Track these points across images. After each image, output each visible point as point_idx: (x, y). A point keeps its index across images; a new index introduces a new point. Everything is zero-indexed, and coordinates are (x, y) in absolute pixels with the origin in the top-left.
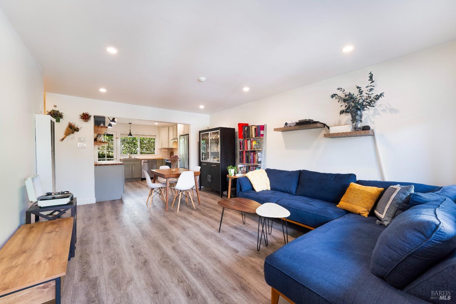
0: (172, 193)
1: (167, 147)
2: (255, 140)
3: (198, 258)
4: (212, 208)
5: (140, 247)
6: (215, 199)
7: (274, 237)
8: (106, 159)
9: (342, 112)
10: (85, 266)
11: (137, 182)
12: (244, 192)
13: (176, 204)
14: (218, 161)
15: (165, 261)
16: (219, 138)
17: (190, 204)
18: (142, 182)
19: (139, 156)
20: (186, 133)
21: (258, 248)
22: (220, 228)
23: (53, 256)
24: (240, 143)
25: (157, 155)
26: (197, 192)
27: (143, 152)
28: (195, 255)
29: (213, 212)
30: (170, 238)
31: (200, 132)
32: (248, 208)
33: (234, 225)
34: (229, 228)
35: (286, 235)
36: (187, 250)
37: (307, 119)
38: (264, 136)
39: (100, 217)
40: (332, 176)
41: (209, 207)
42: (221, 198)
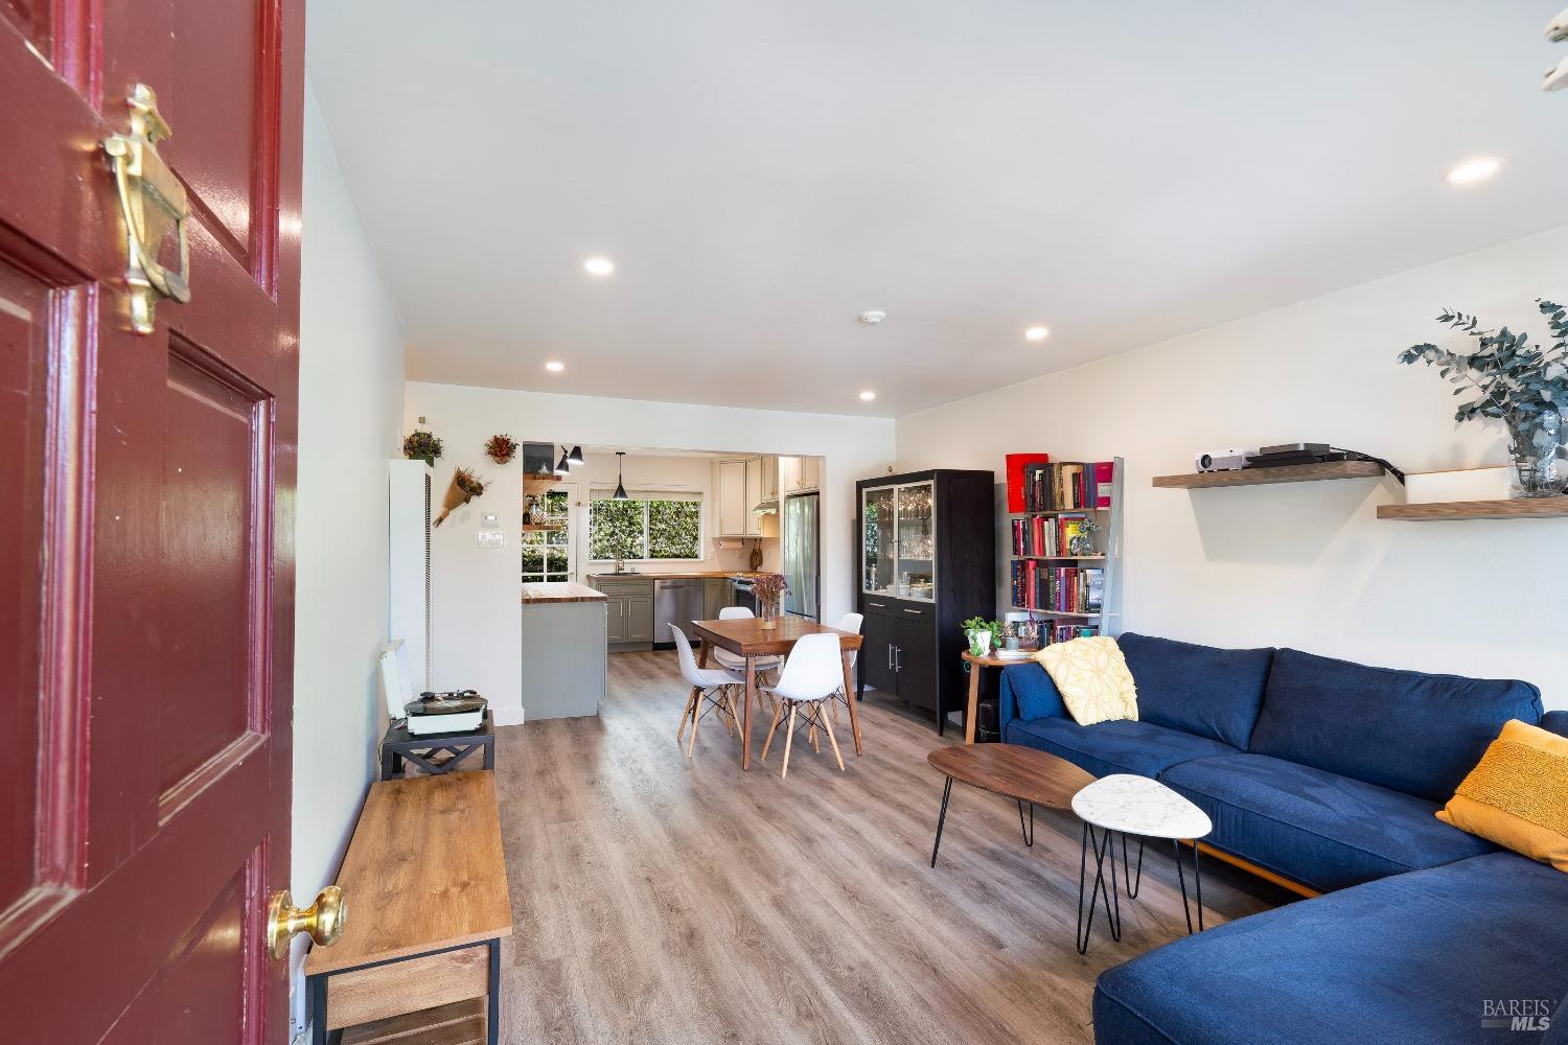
0: (761, 705)
1: (738, 531)
2: (1073, 519)
3: (859, 946)
4: (906, 772)
5: (671, 883)
6: (917, 738)
7: (1149, 912)
8: (545, 574)
9: (1466, 413)
10: (523, 922)
11: (641, 656)
12: (1030, 722)
13: (776, 748)
14: (929, 594)
15: (753, 940)
16: (930, 508)
17: (824, 749)
18: (656, 655)
19: (648, 567)
20: (809, 486)
21: (1082, 944)
22: (936, 852)
23: (470, 878)
24: (1015, 528)
25: (707, 561)
26: (849, 705)
27: (657, 548)
28: (849, 936)
29: (909, 788)
30: (765, 868)
31: (860, 485)
32: (1042, 789)
33: (991, 845)
34: (968, 854)
35: (1193, 905)
36: (820, 915)
37: (1297, 445)
38: (1114, 502)
39: (541, 773)
40: (1420, 683)
41: (894, 769)
42: (941, 734)
